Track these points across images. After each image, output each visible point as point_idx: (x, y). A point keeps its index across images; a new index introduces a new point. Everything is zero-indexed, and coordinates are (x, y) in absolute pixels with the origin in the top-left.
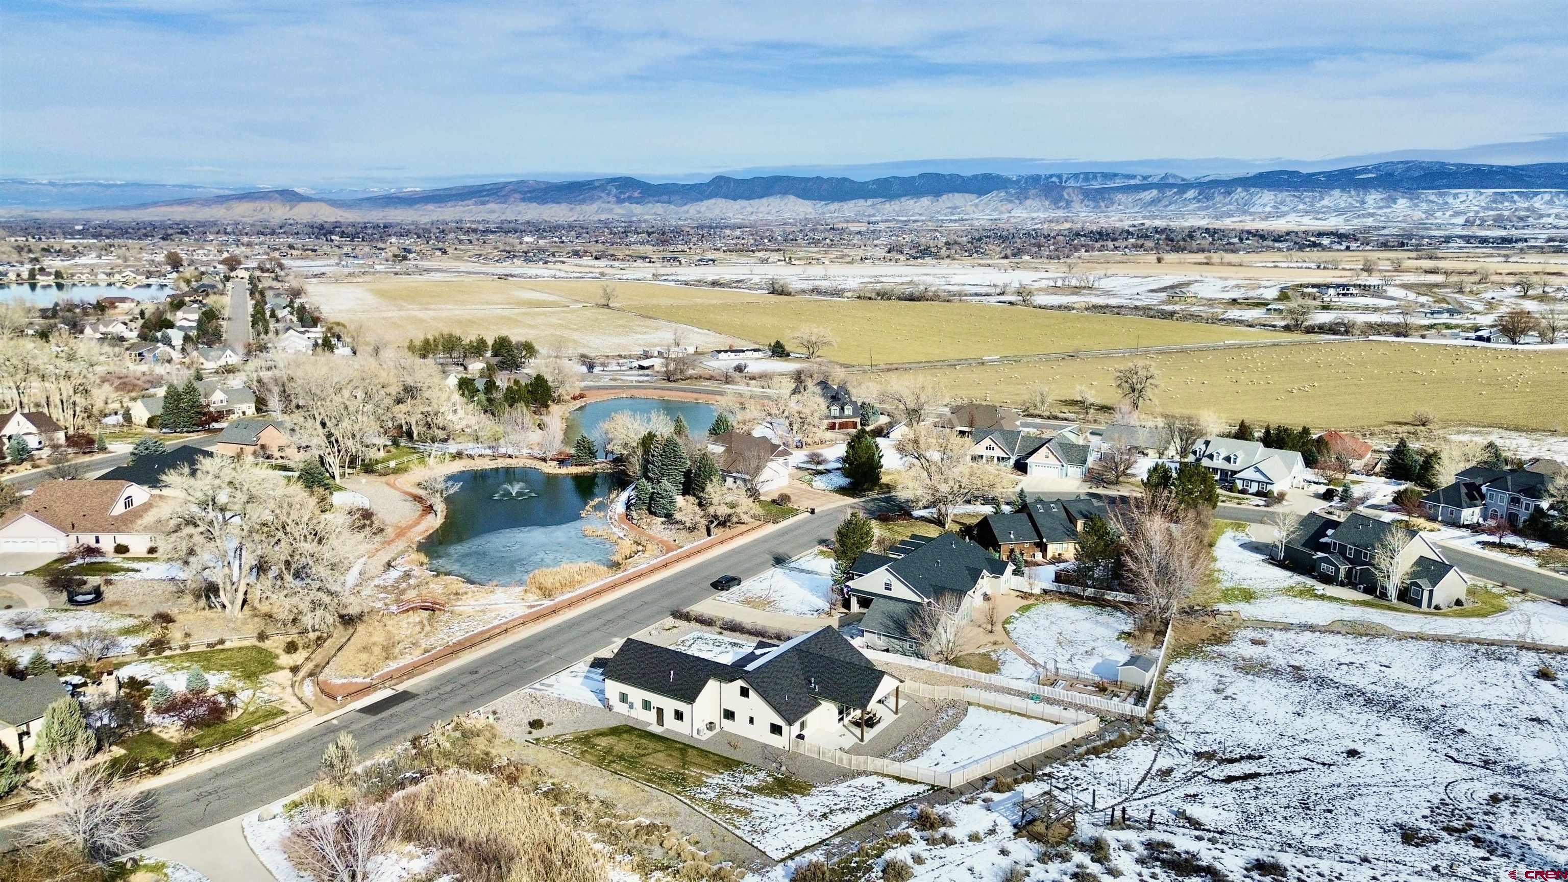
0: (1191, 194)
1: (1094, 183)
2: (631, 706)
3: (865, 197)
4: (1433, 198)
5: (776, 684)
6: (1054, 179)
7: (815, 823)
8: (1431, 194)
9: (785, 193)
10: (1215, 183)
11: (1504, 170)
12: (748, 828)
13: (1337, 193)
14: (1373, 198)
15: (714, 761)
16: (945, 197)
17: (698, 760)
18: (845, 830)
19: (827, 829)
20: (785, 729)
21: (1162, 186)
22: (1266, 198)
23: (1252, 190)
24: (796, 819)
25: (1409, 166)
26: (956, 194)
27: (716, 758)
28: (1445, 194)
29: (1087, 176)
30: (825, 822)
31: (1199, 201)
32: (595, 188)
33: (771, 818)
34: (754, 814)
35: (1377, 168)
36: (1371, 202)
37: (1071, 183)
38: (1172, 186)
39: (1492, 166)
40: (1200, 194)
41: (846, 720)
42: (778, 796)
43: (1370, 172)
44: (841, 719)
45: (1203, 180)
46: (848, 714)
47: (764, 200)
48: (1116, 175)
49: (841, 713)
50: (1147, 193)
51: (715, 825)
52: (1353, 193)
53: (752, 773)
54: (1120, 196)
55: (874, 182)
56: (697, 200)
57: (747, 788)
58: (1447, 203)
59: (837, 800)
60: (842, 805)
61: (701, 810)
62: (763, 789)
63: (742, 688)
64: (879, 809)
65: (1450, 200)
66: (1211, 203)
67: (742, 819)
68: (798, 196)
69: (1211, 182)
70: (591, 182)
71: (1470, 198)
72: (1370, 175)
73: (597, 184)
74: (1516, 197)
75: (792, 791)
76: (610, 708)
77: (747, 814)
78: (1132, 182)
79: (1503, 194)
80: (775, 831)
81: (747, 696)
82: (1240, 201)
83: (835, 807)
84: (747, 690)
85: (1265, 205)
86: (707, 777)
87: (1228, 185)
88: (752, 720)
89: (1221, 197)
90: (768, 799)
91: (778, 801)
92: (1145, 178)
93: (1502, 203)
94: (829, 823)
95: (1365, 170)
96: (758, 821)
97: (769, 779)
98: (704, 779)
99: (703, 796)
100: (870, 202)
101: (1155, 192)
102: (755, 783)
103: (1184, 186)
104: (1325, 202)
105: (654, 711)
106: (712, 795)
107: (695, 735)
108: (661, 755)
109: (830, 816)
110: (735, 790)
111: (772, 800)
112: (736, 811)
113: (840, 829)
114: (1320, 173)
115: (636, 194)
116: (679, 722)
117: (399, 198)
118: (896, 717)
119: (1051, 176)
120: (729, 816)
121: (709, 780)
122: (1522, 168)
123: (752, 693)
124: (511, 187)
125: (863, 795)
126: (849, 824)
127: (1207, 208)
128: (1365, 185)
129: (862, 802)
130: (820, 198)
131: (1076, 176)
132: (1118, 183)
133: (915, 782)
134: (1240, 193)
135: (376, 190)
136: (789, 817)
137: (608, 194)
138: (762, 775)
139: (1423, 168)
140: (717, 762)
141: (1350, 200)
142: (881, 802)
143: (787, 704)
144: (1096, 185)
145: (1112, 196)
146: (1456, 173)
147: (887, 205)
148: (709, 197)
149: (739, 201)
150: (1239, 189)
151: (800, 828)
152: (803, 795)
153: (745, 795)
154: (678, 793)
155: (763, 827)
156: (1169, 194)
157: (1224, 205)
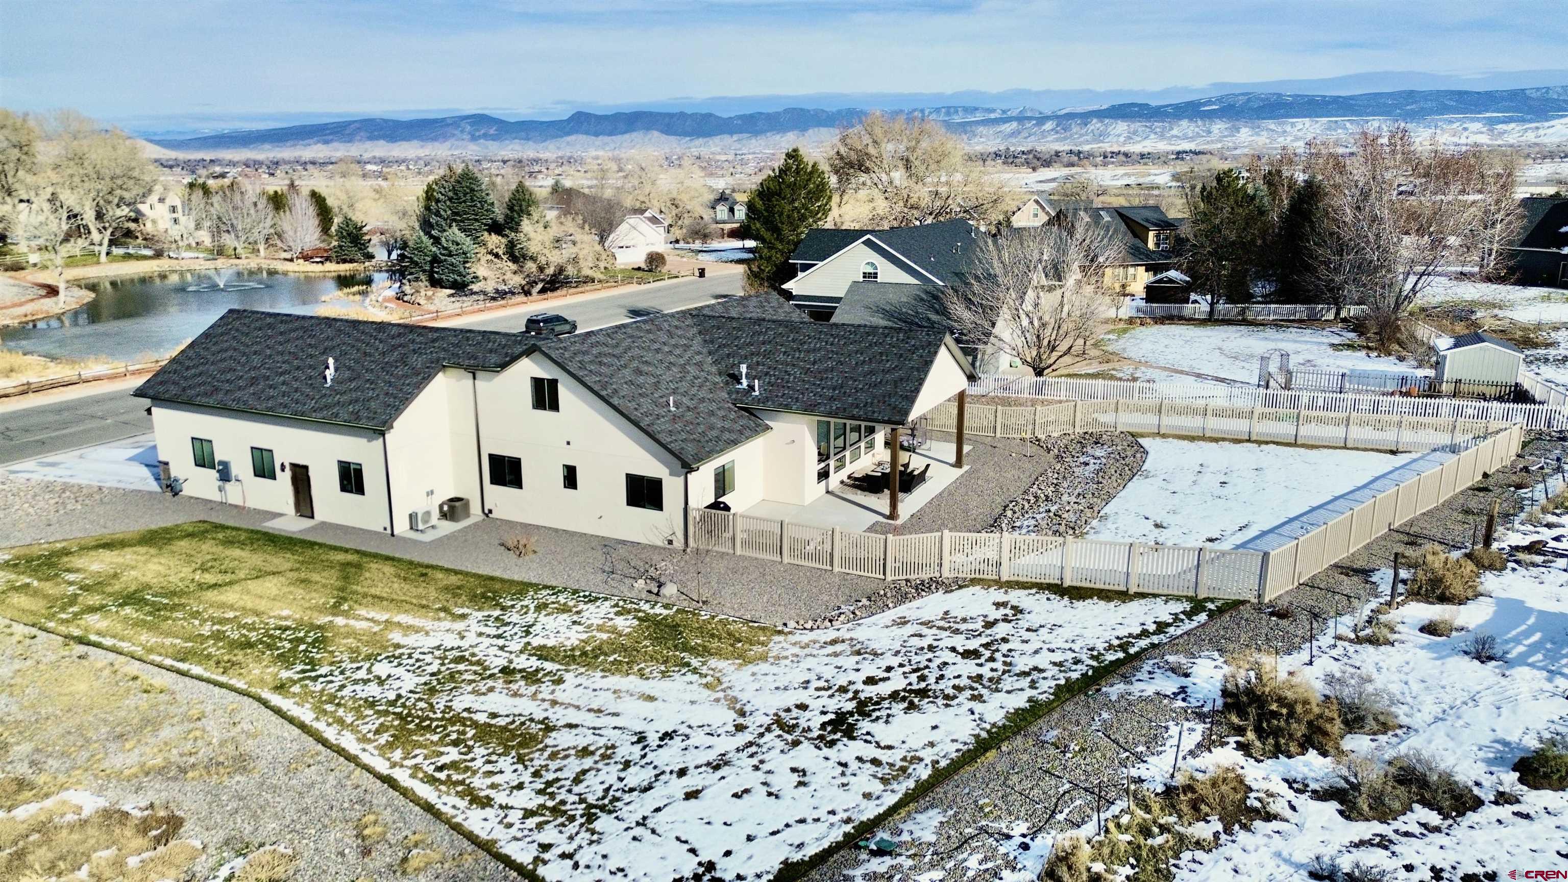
0: (1049, 125)
1: (955, 117)
2: (225, 475)
3: (731, 133)
4: (1272, 127)
5: (638, 372)
6: (916, 113)
7: (806, 755)
8: (1271, 124)
9: (648, 128)
10: (1071, 116)
11: (1336, 100)
12: (527, 799)
13: (1184, 123)
14: (1218, 127)
15: (446, 589)
16: (811, 131)
17: (398, 588)
18: (940, 776)
19: (865, 781)
20: (671, 489)
21: (1021, 119)
22: (1121, 127)
23: (1107, 121)
24: (728, 744)
25: (1249, 97)
26: (822, 129)
27: (453, 580)
28: (1284, 123)
29: (950, 110)
30: (849, 750)
31: (1057, 132)
32: (448, 125)
33: (627, 750)
34: (562, 739)
35: (1220, 100)
36: (1216, 131)
37: (934, 116)
38: (1030, 119)
39: (1325, 97)
40: (1057, 125)
41: (835, 479)
42: (650, 668)
43: (1214, 103)
44: (823, 475)
45: (1059, 113)
46: (840, 467)
47: (627, 136)
48: (976, 109)
49: (823, 456)
50: (1007, 125)
51: (382, 795)
52: (1200, 123)
53: (565, 609)
54: (981, 129)
55: (740, 117)
56: (557, 136)
57: (543, 653)
58: (1285, 132)
59: (869, 669)
60: (897, 682)
61: (349, 742)
62: (600, 650)
63: (538, 383)
64: (1046, 687)
65: (1288, 128)
66: (1068, 134)
67: (505, 763)
68: (662, 132)
69: (1067, 114)
70: (443, 120)
71: (1307, 125)
72: (1214, 107)
73: (449, 121)
74: (1348, 125)
75: (704, 652)
76: (172, 487)
77: (528, 740)
78: (992, 116)
79: (1336, 122)
80: (641, 806)
81: (554, 406)
82: (1096, 132)
83: (870, 691)
84: (553, 383)
85: (1119, 135)
86: (408, 629)
87: (1085, 117)
88: (570, 478)
89: (1078, 128)
90: (615, 681)
91: (654, 686)
92: (1004, 112)
93: (1335, 130)
94: (870, 752)
95: (1209, 102)
96: (574, 766)
97: (624, 624)
98: (396, 637)
99: (373, 690)
100: (735, 137)
101: (1014, 125)
102: (573, 637)
103: (1042, 120)
104: (1175, 132)
105: (285, 479)
106: (408, 682)
107: (402, 526)
108: (271, 586)
109: (865, 725)
110: (497, 662)
111: (632, 682)
112: (485, 732)
113: (924, 772)
114: (1168, 106)
115: (492, 132)
116: (351, 498)
117: (231, 137)
118: (958, 472)
119: (915, 110)
120: (453, 754)
121: (411, 640)
122: (1352, 98)
123: (566, 394)
124: (357, 125)
125: (960, 642)
126: (948, 750)
127: (1065, 139)
128: (1210, 116)
129: (969, 668)
130: (685, 134)
131: (938, 110)
132: (979, 116)
133: (1124, 596)
134: (1095, 125)
135: (208, 129)
136: (698, 738)
137: (462, 131)
138: (595, 614)
139: (1262, 100)
140: (453, 591)
141: (1197, 130)
142: (1042, 661)
143: (675, 418)
144: (957, 119)
145: (974, 128)
146: (1291, 103)
147: (753, 141)
148: (568, 134)
149: (601, 138)
150: (1095, 121)
151: (753, 780)
152: (745, 660)
153: (532, 677)
154: (280, 688)
155: (593, 788)
156: (1028, 125)
157: (1082, 135)
